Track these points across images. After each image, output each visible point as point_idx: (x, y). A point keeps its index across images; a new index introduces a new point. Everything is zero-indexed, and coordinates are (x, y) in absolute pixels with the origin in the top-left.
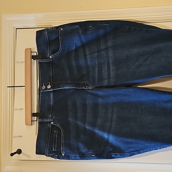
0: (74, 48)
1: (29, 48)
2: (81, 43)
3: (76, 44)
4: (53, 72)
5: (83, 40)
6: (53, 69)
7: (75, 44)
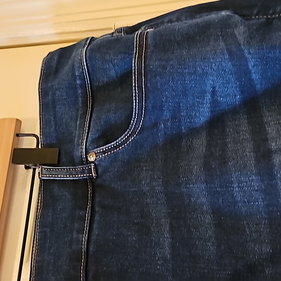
0: (203, 115)
1: (11, 119)
2: (242, 92)
3: (214, 93)
4: (95, 232)
5: (254, 76)
6: (97, 218)
7: (208, 97)
